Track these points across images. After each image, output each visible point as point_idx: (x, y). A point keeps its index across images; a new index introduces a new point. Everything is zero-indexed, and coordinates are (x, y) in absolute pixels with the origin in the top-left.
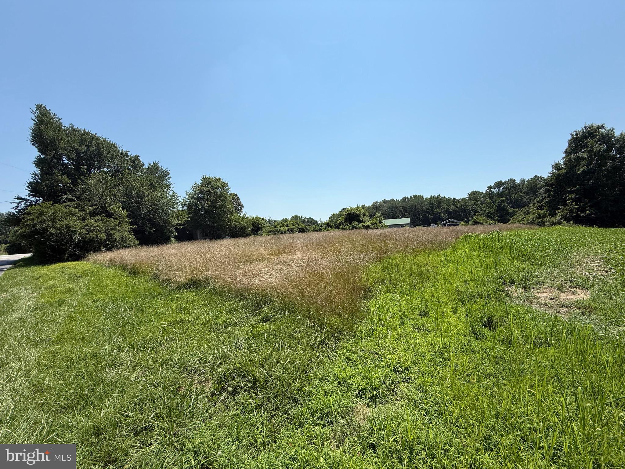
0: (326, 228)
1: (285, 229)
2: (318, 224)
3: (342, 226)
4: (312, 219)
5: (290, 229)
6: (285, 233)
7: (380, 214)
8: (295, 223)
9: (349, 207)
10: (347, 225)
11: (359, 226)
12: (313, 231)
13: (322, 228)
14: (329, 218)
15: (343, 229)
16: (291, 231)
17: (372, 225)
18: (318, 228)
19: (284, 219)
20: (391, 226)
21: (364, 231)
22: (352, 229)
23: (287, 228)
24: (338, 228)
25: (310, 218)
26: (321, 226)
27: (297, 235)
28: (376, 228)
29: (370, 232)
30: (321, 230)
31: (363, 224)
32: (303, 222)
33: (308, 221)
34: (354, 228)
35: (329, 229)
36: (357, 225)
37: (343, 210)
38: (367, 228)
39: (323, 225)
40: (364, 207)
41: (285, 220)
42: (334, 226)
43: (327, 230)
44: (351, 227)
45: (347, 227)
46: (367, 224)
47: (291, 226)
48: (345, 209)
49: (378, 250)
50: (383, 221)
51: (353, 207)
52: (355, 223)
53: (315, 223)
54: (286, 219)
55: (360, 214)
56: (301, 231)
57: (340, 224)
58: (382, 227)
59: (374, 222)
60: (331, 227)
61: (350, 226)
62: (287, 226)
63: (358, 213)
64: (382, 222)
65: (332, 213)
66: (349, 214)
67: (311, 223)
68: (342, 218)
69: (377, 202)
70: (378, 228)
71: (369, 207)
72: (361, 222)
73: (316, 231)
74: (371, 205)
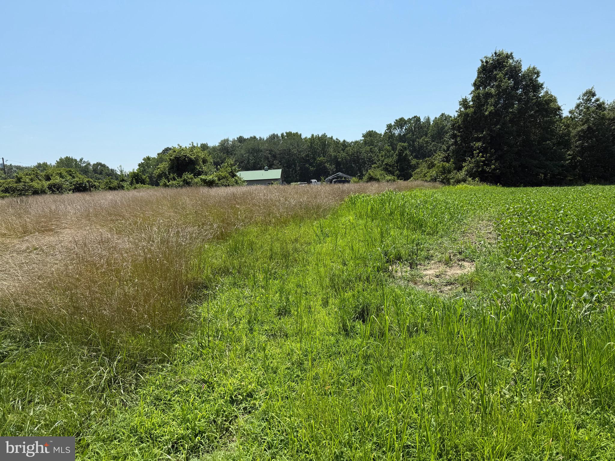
0: (131, 184)
1: (43, 186)
2: (116, 177)
3: (164, 180)
4: (103, 166)
5: (54, 185)
6: (43, 192)
7: (232, 163)
8: (64, 173)
9: (177, 146)
10: (174, 179)
11: (196, 180)
12: (105, 189)
13: (125, 184)
14: (139, 165)
15: (165, 185)
16: (56, 189)
17: (219, 180)
18: (115, 183)
19: (39, 165)
20: (251, 182)
21: (205, 190)
22: (181, 187)
23: (48, 183)
24: (157, 185)
25: (100, 164)
26: (123, 180)
27: (70, 196)
28: (226, 186)
29: (214, 191)
30: (122, 187)
31: (203, 177)
32: (85, 170)
33: (95, 171)
34: (187, 183)
35: (138, 185)
36: (192, 178)
37: (167, 150)
38: (210, 184)
39: (125, 178)
40: (204, 147)
41: (43, 167)
42: (148, 180)
43: (135, 188)
44: (181, 183)
45: (174, 182)
46: (209, 178)
47: (57, 180)
48: (170, 149)
50: (238, 174)
51: (183, 147)
52: (188, 176)
53: (111, 174)
54: (45, 164)
55: (197, 159)
56: (80, 188)
57: (160, 176)
58: (237, 183)
59: (223, 174)
60: (143, 182)
61: (179, 181)
62: (48, 178)
63: (193, 157)
64: (235, 176)
65: (145, 156)
66: (177, 159)
67: (101, 173)
68: (164, 166)
69: (228, 140)
70: (229, 185)
71: (214, 148)
72: (199, 173)
73: (111, 189)
74: (217, 144)
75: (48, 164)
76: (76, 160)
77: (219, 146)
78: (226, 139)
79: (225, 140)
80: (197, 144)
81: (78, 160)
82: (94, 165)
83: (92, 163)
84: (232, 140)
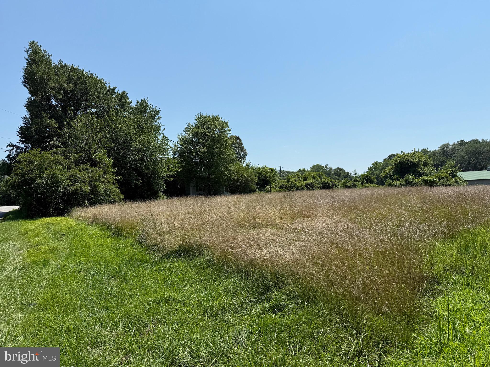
0: (363, 183)
1: (302, 184)
2: (351, 178)
3: (389, 181)
4: (341, 170)
5: (309, 184)
6: (302, 189)
7: (453, 164)
8: (316, 176)
9: (400, 153)
10: (398, 180)
11: (417, 180)
12: (342, 187)
13: (357, 184)
14: (369, 169)
15: (390, 185)
16: (310, 187)
17: (439, 180)
18: (350, 183)
19: (300, 171)
20: (472, 182)
21: (426, 190)
22: (405, 186)
23: (305, 182)
24: (383, 184)
25: (339, 169)
26: (356, 181)
27: (318, 192)
28: (446, 186)
29: (436, 190)
30: (355, 186)
31: (424, 178)
32: (329, 174)
33: (335, 174)
34: (408, 183)
35: (367, 185)
36: (413, 179)
37: (391, 156)
38: (431, 184)
39: (358, 179)
40: (425, 152)
41: (302, 171)
42: (375, 180)
43: (365, 187)
44: (404, 183)
45: (397, 182)
46: (430, 178)
47: (311, 180)
48: (395, 155)
49: (450, 220)
50: (459, 174)
51: (406, 153)
52: (410, 177)
53: (347, 175)
54: (304, 170)
55: (418, 162)
56: (325, 186)
57: (386, 178)
58: (457, 182)
59: (443, 175)
60: (372, 182)
61: (402, 181)
62: (305, 179)
63: (415, 161)
64: (456, 176)
65: (373, 162)
66: (401, 163)
67: (339, 176)
68: (389, 169)
69: (448, 144)
70: (449, 185)
71: (434, 153)
72: (420, 175)
73: (347, 187)
74: (437, 149)
75: (306, 169)
76: (323, 167)
77: (439, 150)
78: (446, 143)
79: (445, 145)
80: (419, 150)
81: (325, 166)
82: (335, 169)
83: (333, 168)
84: (452, 144)
